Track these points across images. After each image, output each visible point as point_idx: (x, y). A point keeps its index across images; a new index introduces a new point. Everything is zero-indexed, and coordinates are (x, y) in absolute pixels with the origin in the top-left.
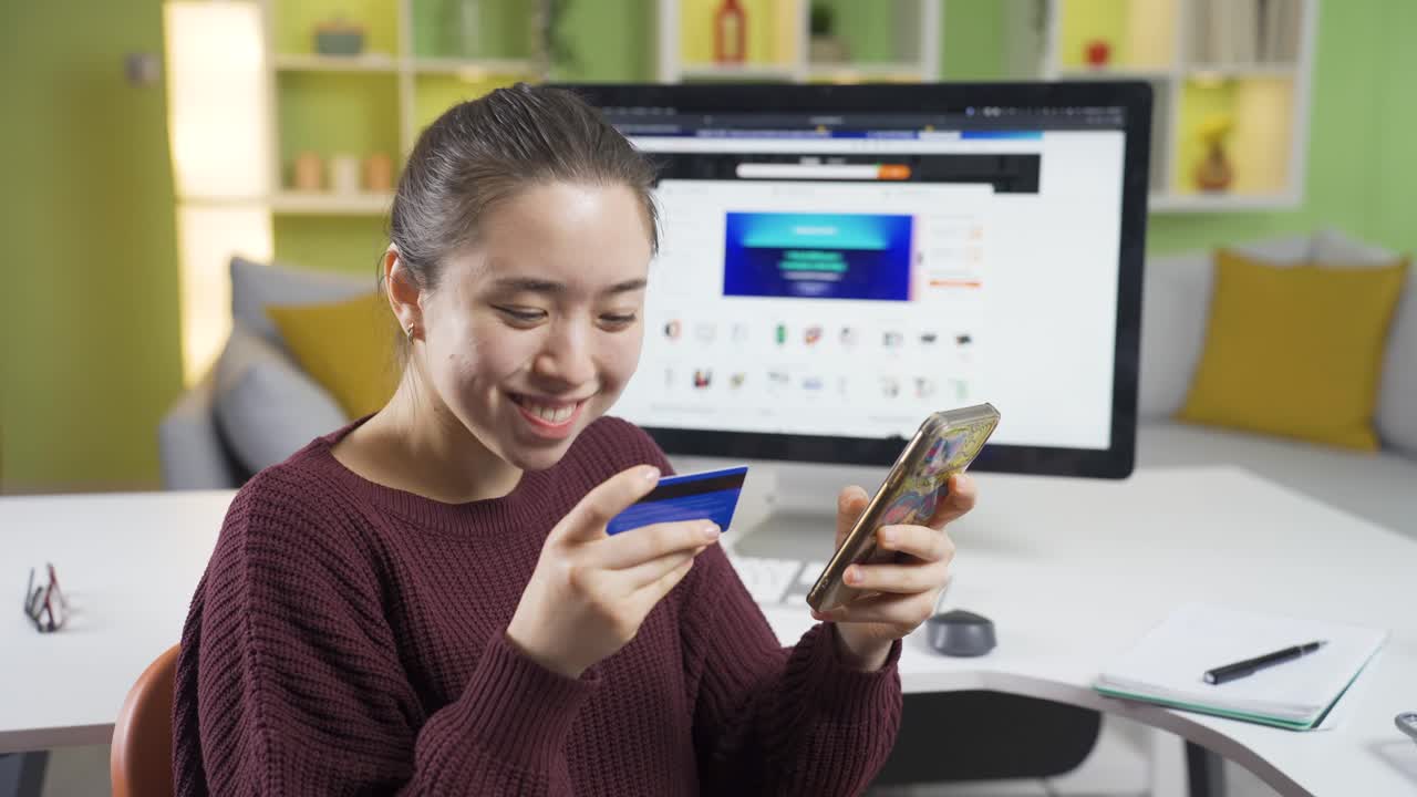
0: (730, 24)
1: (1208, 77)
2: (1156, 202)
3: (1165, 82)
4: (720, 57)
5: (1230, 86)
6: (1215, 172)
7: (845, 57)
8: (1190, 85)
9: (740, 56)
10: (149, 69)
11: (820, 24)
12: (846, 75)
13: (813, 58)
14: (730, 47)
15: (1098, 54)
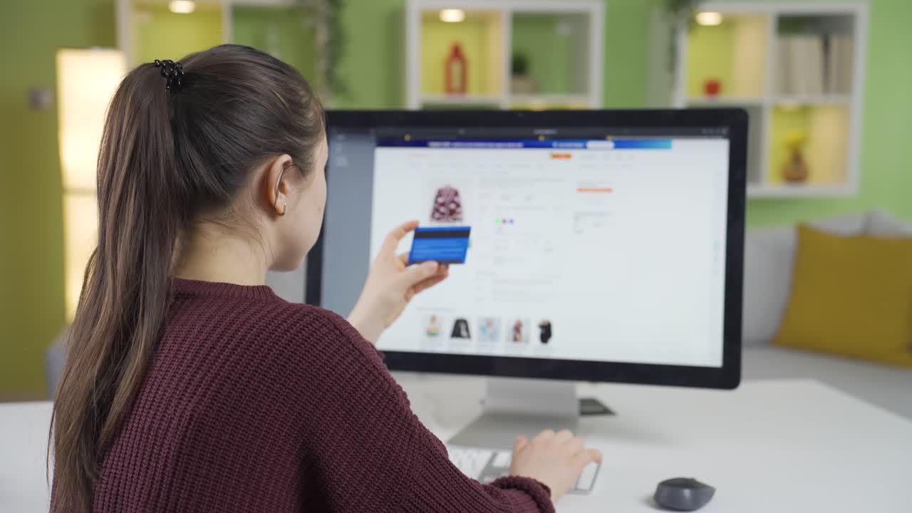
0: (456, 68)
1: (789, 103)
2: (752, 191)
3: (758, 109)
4: (449, 89)
5: (805, 111)
6: (796, 170)
7: (536, 90)
8: (778, 109)
9: (463, 88)
10: (46, 99)
11: (519, 67)
12: (537, 103)
13: (514, 91)
14: (456, 83)
15: (713, 88)
